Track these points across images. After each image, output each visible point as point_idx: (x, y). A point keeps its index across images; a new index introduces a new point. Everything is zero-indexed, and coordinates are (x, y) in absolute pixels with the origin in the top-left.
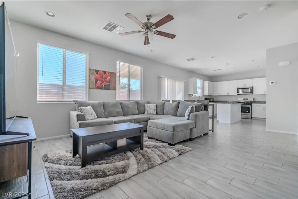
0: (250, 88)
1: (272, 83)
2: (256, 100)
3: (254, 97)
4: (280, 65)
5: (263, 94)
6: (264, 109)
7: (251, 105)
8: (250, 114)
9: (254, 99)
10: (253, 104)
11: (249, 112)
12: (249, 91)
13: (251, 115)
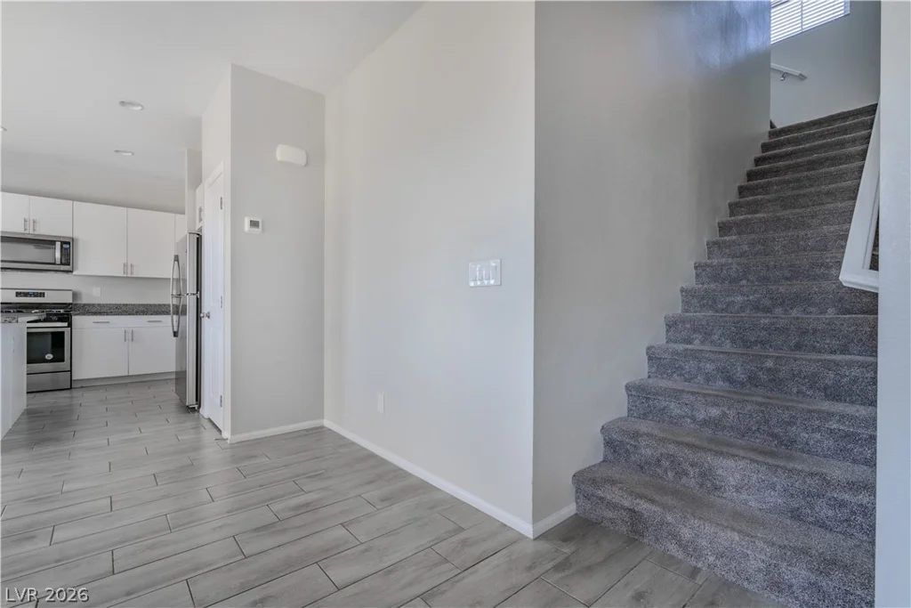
0: (62, 243)
1: (254, 224)
2: (84, 300)
3: (74, 288)
4: (279, 158)
5: (122, 275)
6: (129, 336)
7: (70, 325)
8: (64, 365)
9: (75, 295)
10: (76, 319)
11: (59, 358)
12: (58, 255)
13: (71, 371)
